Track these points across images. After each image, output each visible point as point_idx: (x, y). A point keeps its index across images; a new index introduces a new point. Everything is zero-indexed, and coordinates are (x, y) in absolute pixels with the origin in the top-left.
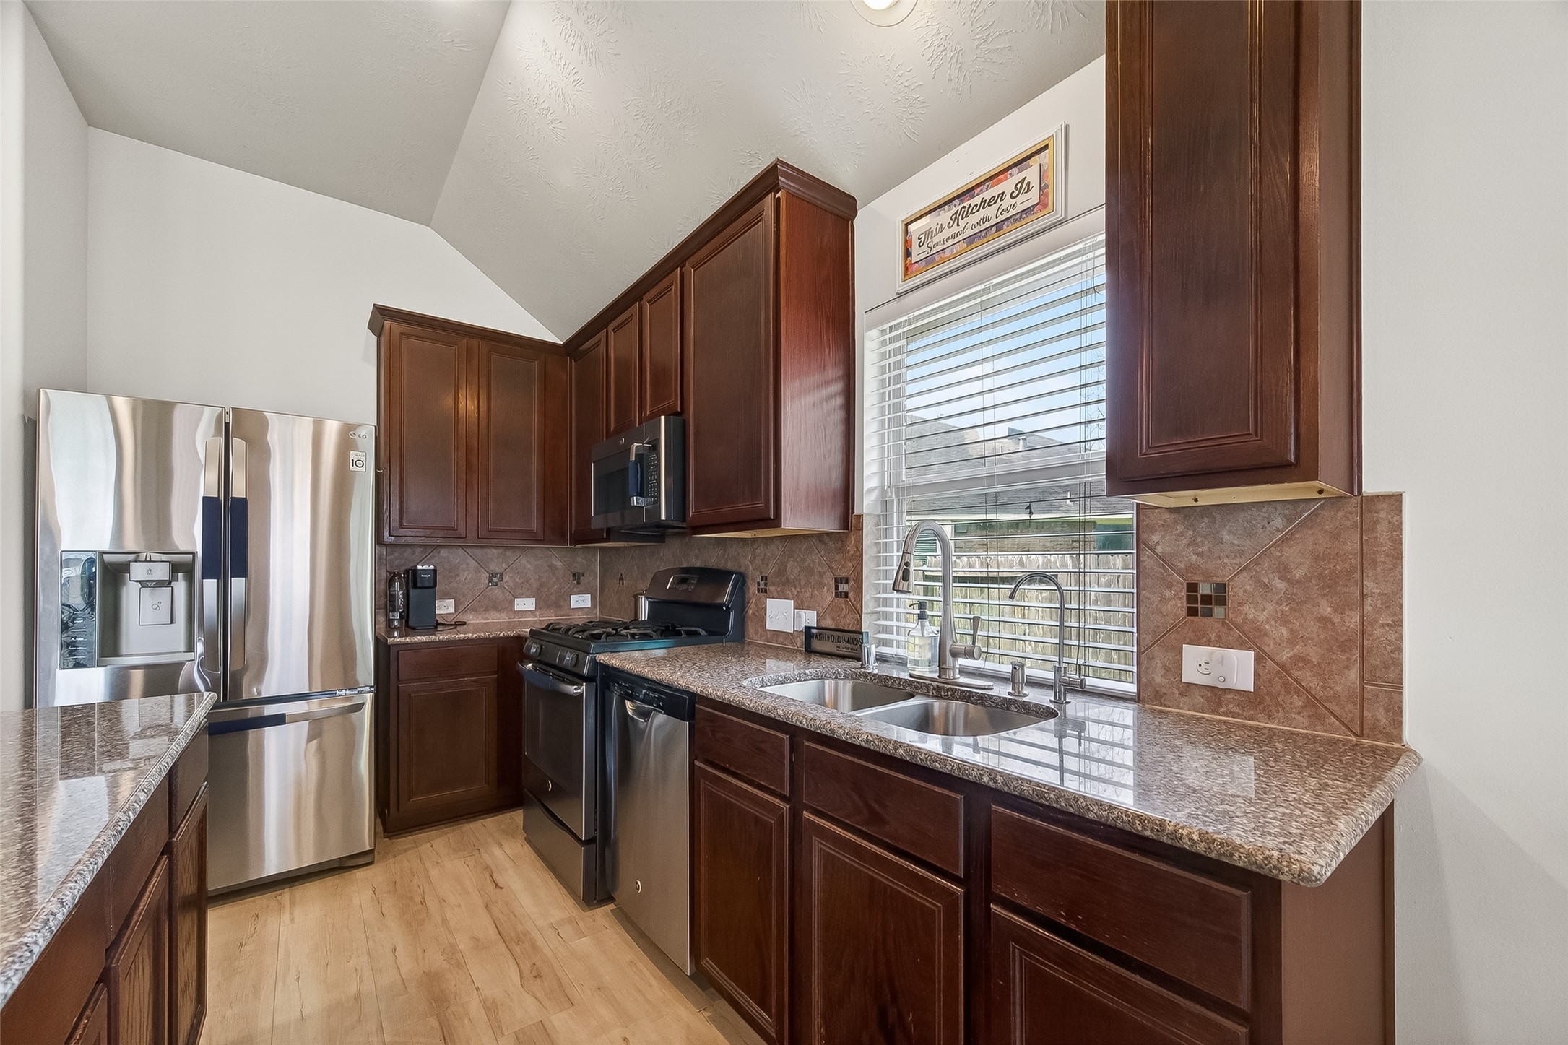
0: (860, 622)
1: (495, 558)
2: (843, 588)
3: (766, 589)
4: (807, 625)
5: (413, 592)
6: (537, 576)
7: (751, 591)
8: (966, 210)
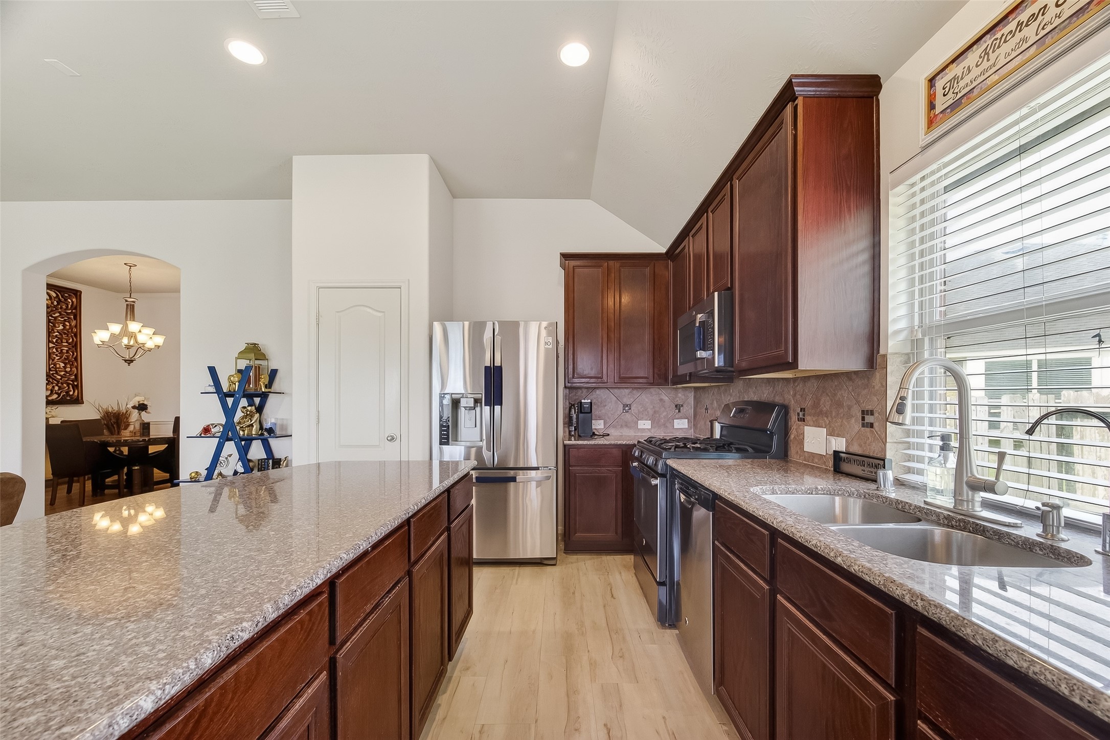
0: (884, 450)
1: (626, 395)
2: (869, 419)
3: (804, 419)
4: (837, 449)
5: (581, 415)
6: (652, 407)
7: (793, 420)
8: (998, 41)
